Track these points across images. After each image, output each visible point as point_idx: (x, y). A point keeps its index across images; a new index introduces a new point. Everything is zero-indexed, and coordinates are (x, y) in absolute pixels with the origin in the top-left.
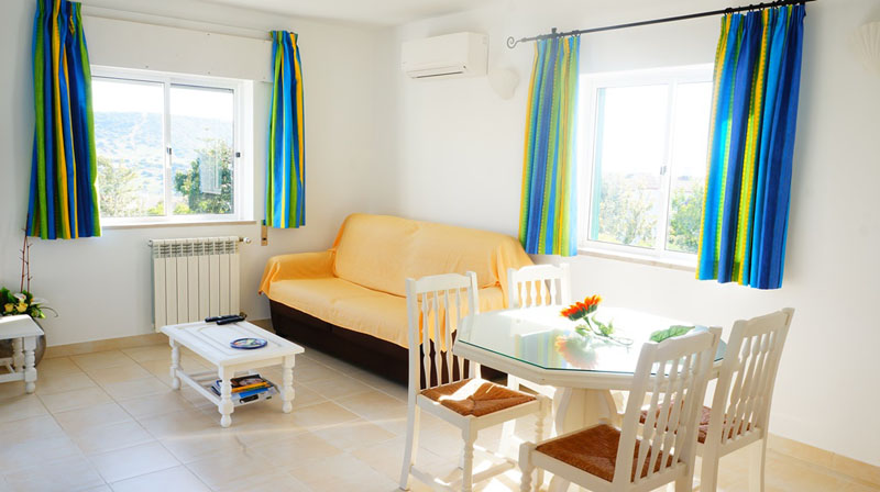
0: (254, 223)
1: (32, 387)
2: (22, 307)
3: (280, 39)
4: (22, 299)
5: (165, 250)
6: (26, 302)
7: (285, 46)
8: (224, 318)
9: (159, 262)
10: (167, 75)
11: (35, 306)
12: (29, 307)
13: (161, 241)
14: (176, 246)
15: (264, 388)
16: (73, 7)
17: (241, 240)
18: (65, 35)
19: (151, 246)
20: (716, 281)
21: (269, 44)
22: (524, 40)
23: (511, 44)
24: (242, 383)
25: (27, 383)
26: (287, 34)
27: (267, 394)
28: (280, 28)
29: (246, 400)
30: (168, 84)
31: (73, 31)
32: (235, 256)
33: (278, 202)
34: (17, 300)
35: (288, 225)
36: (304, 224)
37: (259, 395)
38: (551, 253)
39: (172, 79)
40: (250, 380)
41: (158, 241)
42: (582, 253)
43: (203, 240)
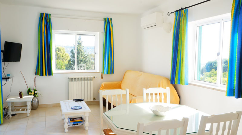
0: (99, 72)
1: (29, 115)
2: (33, 93)
3: (106, 20)
4: (33, 91)
5: (72, 79)
6: (34, 92)
7: (108, 22)
8: (78, 99)
9: (70, 83)
10: (76, 32)
11: (36, 93)
12: (34, 93)
13: (71, 77)
14: (75, 79)
15: (81, 122)
16: (48, 15)
17: (94, 77)
18: (46, 22)
19: (68, 78)
20: (234, 97)
21: (104, 22)
22: (172, 13)
23: (169, 14)
24: (75, 119)
25: (27, 114)
26: (108, 18)
27: (81, 124)
28: (106, 17)
29: (74, 125)
30: (76, 34)
31: (48, 21)
32: (92, 82)
33: (105, 67)
34: (32, 92)
35: (108, 73)
36: (113, 73)
37: (79, 123)
38: (180, 84)
39: (77, 33)
40: (78, 119)
41: (70, 77)
42: (190, 84)
43: (83, 77)
